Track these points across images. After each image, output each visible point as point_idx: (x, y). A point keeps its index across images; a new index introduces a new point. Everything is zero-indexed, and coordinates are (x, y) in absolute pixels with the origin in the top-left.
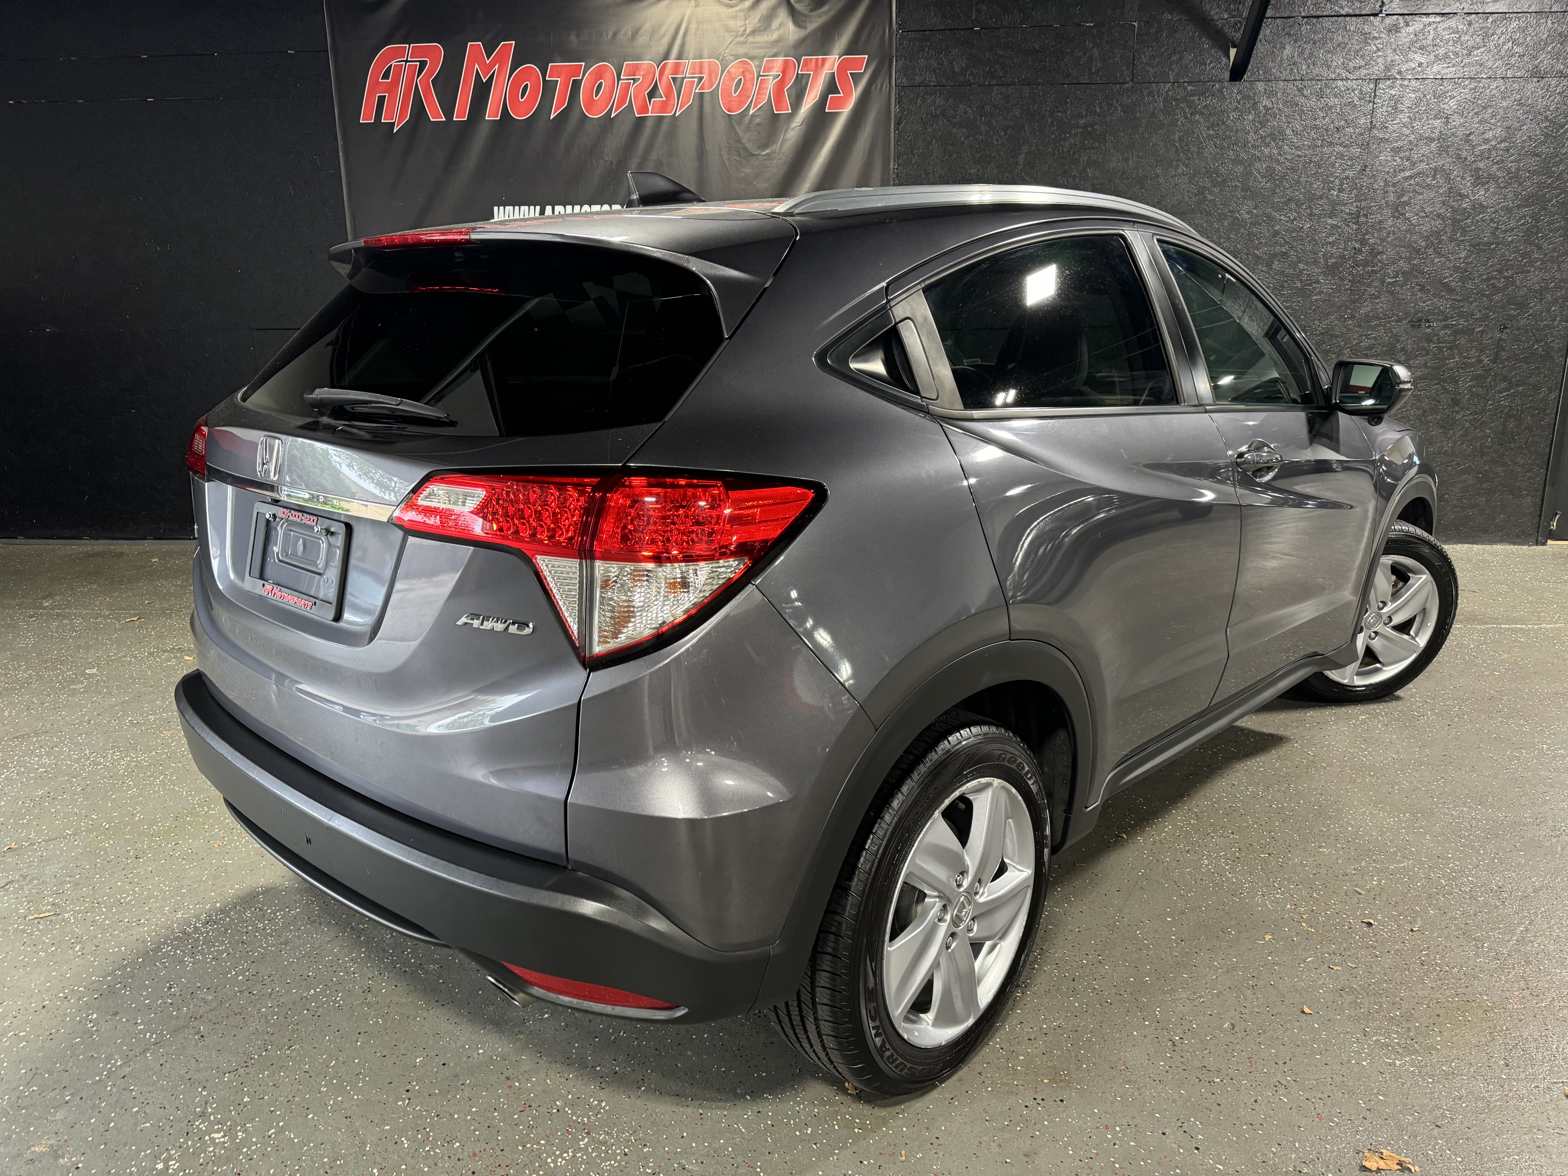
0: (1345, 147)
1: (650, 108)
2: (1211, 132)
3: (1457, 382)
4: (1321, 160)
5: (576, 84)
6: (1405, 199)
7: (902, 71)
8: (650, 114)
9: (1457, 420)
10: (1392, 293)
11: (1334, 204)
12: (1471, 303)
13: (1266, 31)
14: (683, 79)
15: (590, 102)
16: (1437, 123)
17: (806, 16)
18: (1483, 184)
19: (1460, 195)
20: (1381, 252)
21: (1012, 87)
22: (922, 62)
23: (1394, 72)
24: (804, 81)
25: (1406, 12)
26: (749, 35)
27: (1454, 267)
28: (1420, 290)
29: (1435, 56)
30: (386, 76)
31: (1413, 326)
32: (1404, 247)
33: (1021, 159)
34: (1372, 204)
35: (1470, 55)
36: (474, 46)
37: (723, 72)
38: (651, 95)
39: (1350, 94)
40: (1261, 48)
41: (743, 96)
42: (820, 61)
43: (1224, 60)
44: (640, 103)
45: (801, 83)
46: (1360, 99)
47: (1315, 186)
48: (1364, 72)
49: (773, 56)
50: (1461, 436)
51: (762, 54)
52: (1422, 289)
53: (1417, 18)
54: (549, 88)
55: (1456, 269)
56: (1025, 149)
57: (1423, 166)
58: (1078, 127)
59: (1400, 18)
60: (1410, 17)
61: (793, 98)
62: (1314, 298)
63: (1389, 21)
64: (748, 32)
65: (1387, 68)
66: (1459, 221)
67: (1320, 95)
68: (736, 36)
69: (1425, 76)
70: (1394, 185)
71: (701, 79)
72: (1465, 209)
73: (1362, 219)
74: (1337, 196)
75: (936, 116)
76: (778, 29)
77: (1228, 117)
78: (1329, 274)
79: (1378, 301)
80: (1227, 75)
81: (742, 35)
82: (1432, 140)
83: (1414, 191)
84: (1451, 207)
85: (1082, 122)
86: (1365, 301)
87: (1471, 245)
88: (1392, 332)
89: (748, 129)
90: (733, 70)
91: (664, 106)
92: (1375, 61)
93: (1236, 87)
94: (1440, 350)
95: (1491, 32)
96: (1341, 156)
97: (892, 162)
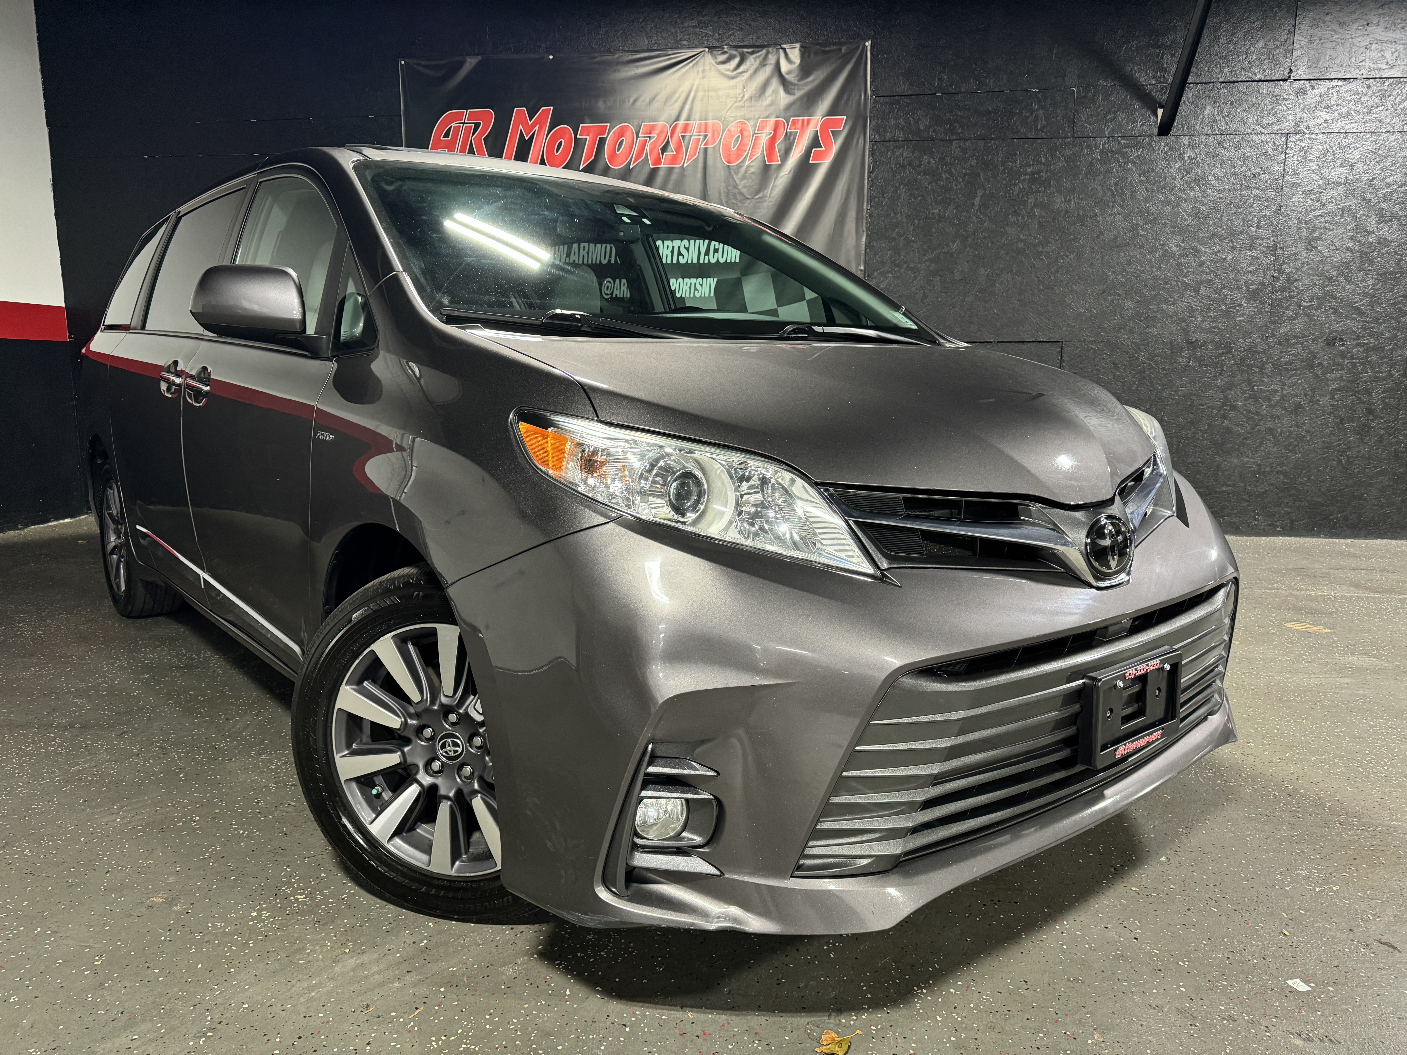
0: (1261, 190)
1: (663, 161)
2: (1142, 178)
3: (1370, 394)
4: (1241, 201)
5: (602, 142)
6: (1316, 234)
7: (876, 129)
8: (662, 166)
9: (1372, 427)
10: (1308, 315)
11: (1253, 239)
12: (1381, 324)
13: (1188, 95)
14: (691, 136)
15: (613, 155)
16: (1343, 170)
17: (794, 85)
18: (1387, 222)
19: (1366, 231)
20: (1297, 280)
21: (969, 142)
22: (892, 121)
23: (1302, 127)
24: (792, 138)
25: (1312, 78)
26: (747, 100)
27: (1364, 293)
28: (1334, 313)
29: (1339, 114)
30: (447, 135)
31: (1328, 344)
32: (1317, 275)
33: (977, 201)
34: (1287, 239)
35: (1370, 112)
36: (519, 111)
37: (724, 131)
38: (664, 149)
39: (1264, 145)
40: (1184, 109)
41: (741, 149)
42: (806, 121)
43: (1153, 118)
44: (654, 156)
45: (789, 139)
46: (1274, 150)
47: (1236, 223)
48: (1275, 128)
49: (766, 117)
50: (1377, 441)
51: (757, 116)
52: (1336, 311)
53: (1322, 82)
54: (579, 144)
55: (1365, 295)
56: (980, 193)
57: (1331, 207)
58: (1026, 174)
59: (1307, 82)
60: (1316, 81)
61: (782, 152)
62: (1238, 319)
63: (1296, 85)
64: (745, 98)
65: (1297, 124)
66: (1366, 253)
67: (1238, 147)
68: (736, 102)
69: (1330, 131)
70: (1306, 223)
71: (706, 136)
72: (1371, 243)
73: (1279, 252)
74: (1256, 231)
75: (903, 166)
76: (771, 95)
77: (1157, 165)
78: (1250, 299)
79: (1296, 321)
80: (1155, 131)
81: (740, 101)
82: (1339, 184)
83: (1325, 227)
84: (1359, 242)
85: (1029, 170)
86: (1284, 322)
87: (1378, 274)
88: (1309, 349)
89: (744, 178)
90: (733, 129)
91: (674, 159)
92: (1285, 118)
93: (1164, 140)
94: (1354, 365)
95: (1388, 93)
96: (1258, 197)
97: (865, 204)
